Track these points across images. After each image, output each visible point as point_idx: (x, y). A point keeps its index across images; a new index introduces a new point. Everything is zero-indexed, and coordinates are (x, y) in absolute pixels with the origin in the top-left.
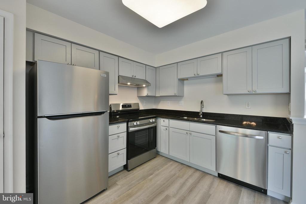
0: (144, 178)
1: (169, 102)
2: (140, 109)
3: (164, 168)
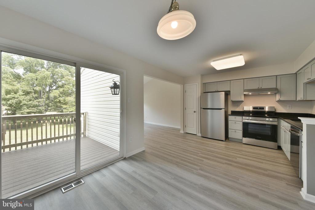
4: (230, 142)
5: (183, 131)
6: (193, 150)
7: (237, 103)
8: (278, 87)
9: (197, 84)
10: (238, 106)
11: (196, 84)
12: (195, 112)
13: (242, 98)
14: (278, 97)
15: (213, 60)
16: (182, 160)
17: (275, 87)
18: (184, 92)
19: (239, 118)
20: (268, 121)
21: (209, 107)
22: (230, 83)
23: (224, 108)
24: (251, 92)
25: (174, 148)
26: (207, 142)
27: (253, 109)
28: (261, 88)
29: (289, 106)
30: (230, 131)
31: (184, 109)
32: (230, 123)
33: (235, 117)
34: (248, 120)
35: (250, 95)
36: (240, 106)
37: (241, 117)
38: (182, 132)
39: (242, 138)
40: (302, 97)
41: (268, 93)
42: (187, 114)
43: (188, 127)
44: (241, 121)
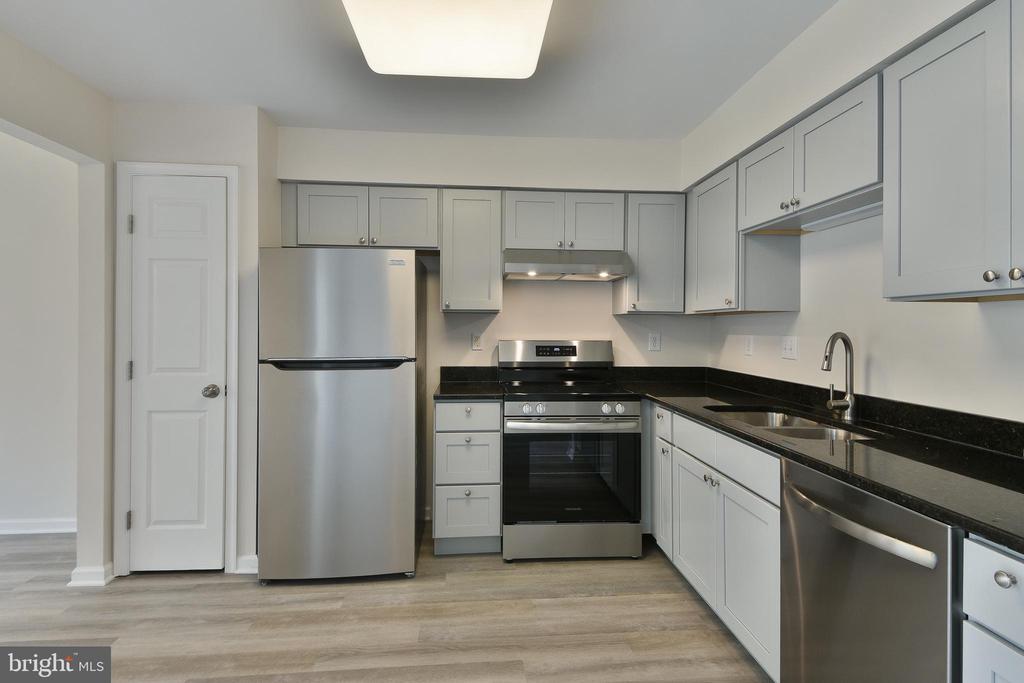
0: (520, 595)
1: (752, 337)
2: (616, 365)
3: (620, 597)
7: (469, 322)
8: (632, 250)
9: (233, 173)
10: (473, 339)
11: (222, 169)
12: (212, 392)
13: (496, 298)
14: (628, 299)
17: (620, 248)
19: (485, 414)
20: (611, 415)
21: (321, 352)
22: (440, 199)
23: (413, 355)
24: (538, 265)
27: (538, 355)
28: (572, 245)
29: (655, 340)
30: (441, 497)
32: (441, 445)
34: (527, 418)
36: (483, 337)
37: (496, 407)
38: (90, 576)
39: (498, 534)
40: (733, 298)
41: (598, 272)
42: (150, 412)
43: (148, 524)
44: (497, 426)
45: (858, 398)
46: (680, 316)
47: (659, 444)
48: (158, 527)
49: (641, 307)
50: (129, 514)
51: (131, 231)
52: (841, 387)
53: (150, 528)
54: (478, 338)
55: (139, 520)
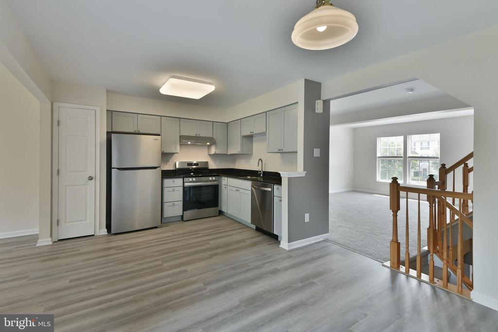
4: (168, 226)
5: (50, 239)
6: (141, 264)
7: (167, 156)
8: (214, 137)
9: (98, 109)
10: (167, 161)
11: (95, 108)
12: (91, 178)
13: (177, 149)
14: (213, 150)
15: (172, 75)
16: (158, 294)
17: (212, 136)
18: (54, 123)
19: (178, 182)
20: (211, 180)
23: (160, 165)
24: (192, 140)
25: (93, 286)
26: (140, 240)
27: (188, 165)
28: (199, 135)
29: (219, 161)
30: (166, 205)
31: (55, 172)
33: (174, 180)
35: (189, 144)
37: (182, 180)
38: (45, 241)
39: (182, 214)
40: (240, 151)
41: (207, 143)
42: (66, 186)
43: (65, 223)
44: (182, 185)
45: (263, 172)
46: (226, 155)
47: (223, 187)
48: (69, 224)
49: (217, 153)
50: (58, 221)
51: (58, 125)
52: (260, 170)
53: (66, 224)
54: (169, 161)
55: (62, 222)
